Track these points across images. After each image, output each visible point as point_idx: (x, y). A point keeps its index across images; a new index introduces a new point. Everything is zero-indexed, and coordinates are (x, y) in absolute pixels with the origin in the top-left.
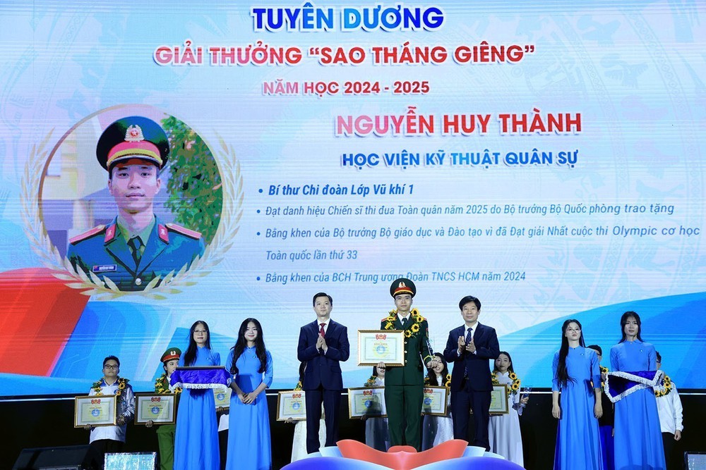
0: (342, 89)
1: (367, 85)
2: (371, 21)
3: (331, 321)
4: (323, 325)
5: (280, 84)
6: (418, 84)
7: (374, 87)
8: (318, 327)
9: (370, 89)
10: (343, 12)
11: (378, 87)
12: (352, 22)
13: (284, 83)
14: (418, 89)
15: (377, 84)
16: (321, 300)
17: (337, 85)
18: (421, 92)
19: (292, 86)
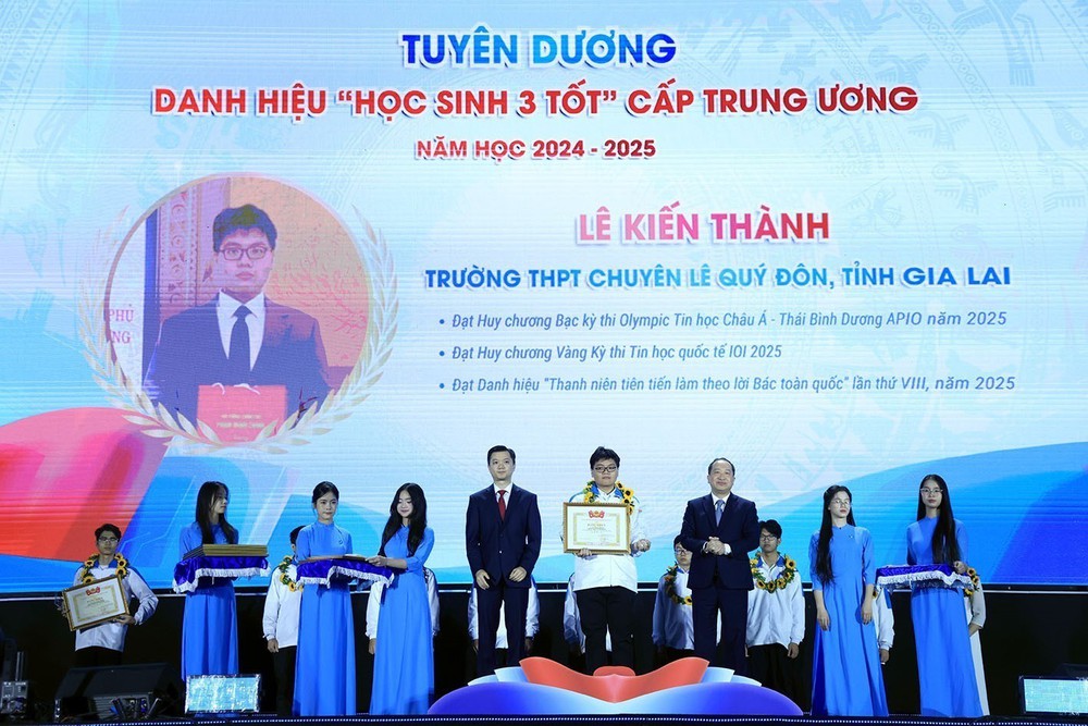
0: (530, 150)
1: (565, 145)
2: (572, 53)
3: (514, 486)
4: (502, 493)
5: (440, 144)
6: (640, 144)
7: (576, 148)
8: (494, 495)
9: (570, 151)
10: (531, 40)
11: (581, 148)
12: (544, 54)
13: (446, 142)
14: (639, 151)
15: (580, 144)
16: (499, 456)
17: (523, 145)
18: (644, 155)
19: (458, 147)
